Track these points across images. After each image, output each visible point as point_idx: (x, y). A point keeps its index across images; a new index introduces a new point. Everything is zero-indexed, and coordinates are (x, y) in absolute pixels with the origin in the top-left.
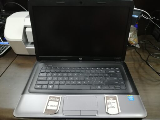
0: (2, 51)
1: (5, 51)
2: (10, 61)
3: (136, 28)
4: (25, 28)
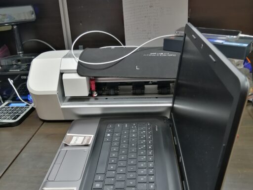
0: (18, 116)
1: (22, 115)
2: (32, 131)
3: (248, 71)
4: (61, 74)
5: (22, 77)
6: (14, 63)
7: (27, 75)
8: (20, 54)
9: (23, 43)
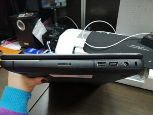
4: (75, 48)
5: (55, 40)
6: (53, 29)
7: (58, 39)
8: (56, 25)
9: (59, 18)
